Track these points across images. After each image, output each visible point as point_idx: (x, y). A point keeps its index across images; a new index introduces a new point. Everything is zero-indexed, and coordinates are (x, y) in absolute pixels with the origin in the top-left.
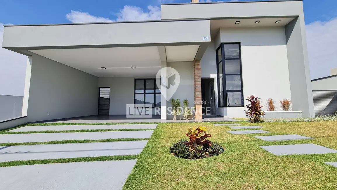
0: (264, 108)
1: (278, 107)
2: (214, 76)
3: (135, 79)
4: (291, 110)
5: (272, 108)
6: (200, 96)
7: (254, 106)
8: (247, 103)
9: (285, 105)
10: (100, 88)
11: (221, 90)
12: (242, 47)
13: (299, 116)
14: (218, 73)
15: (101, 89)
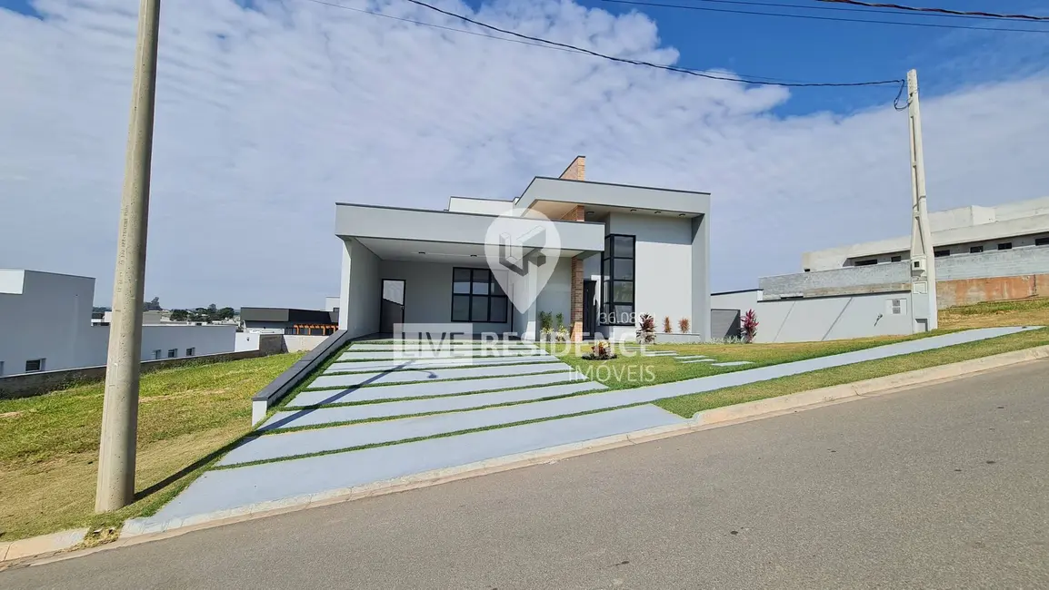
0: (659, 326)
1: (676, 328)
2: (596, 278)
3: (454, 268)
4: (690, 331)
5: (668, 330)
6: (582, 310)
7: (647, 325)
8: (639, 321)
9: (684, 324)
10: (383, 280)
11: (606, 300)
12: (638, 244)
13: (697, 340)
14: (602, 274)
15: (385, 282)
